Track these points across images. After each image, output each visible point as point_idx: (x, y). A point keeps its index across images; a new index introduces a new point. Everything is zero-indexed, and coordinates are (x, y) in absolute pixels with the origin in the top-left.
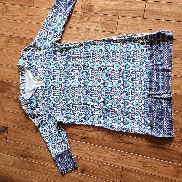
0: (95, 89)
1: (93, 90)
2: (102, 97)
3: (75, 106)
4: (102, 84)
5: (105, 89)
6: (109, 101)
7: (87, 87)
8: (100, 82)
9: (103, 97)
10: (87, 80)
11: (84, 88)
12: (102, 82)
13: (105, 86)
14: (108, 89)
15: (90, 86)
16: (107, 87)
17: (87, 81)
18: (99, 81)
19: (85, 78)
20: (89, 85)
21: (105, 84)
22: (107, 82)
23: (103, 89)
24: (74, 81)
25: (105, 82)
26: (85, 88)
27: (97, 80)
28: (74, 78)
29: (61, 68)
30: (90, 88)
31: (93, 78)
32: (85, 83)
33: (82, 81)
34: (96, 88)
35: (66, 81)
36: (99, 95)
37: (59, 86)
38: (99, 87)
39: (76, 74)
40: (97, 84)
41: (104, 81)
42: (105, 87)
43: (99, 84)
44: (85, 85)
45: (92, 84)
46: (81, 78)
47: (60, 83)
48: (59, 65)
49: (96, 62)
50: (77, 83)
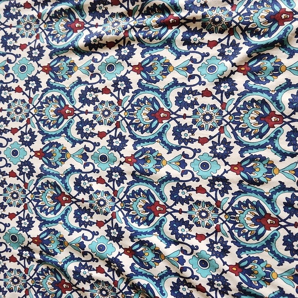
0: (196, 196)
1: (183, 201)
2: (236, 243)
3: (90, 278)
4: (238, 168)
5: (253, 199)
6: (278, 270)
7: (152, 183)
8: (222, 157)
9: (242, 239)
10: (157, 146)
11: (136, 188)
12: (235, 158)
13: (251, 182)
14: (270, 200)
15: (169, 178)
16: (266, 189)
17: (153, 151)
18: (221, 149)
19: (147, 135)
20: (162, 173)
21: (252, 170)
22: (262, 159)
23: (243, 198)
24: (91, 147)
25: (252, 159)
26: (145, 187)
27: (206, 148)
28: (92, 135)
29: (33, 85)
30: (167, 189)
31: (185, 134)
32: (145, 161)
33: (128, 151)
34: (200, 190)
35: (51, 145)
36: (218, 230)
37: (20, 169)
38: (219, 185)
39: (99, 115)
40: (205, 166)
41: (247, 155)
42: (253, 187)
43: (219, 168)
44: (142, 172)
45: (183, 164)
46: (126, 134)
47: (26, 153)
48: (23, 69)
49: (205, 49)
50: (104, 158)
